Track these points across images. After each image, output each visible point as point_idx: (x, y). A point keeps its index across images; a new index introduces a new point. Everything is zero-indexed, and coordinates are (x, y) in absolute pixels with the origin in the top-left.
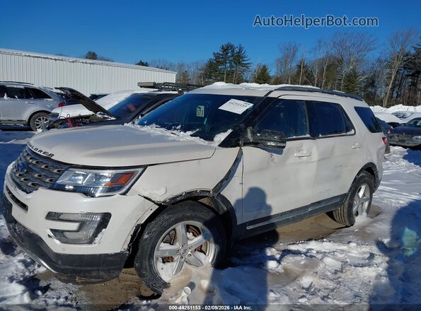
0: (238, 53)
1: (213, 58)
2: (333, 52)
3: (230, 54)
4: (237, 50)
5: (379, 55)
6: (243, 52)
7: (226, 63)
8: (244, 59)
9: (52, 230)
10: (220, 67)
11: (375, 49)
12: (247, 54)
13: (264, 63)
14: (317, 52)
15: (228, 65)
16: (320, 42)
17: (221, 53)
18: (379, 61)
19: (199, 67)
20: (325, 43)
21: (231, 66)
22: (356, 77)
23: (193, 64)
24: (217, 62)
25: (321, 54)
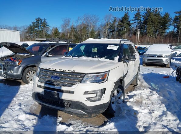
0: (44, 22)
1: (31, 24)
2: (84, 22)
3: (40, 23)
4: (43, 21)
5: (101, 24)
6: (46, 21)
7: (39, 27)
8: (47, 25)
9: (87, 98)
10: (35, 28)
11: (99, 21)
12: (48, 23)
13: (56, 27)
14: (78, 22)
15: (40, 27)
16: (79, 18)
17: (36, 22)
18: (101, 26)
19: (25, 29)
20: (81, 19)
21: (41, 28)
22: (94, 32)
23: (22, 27)
24: (34, 26)
25: (80, 23)
